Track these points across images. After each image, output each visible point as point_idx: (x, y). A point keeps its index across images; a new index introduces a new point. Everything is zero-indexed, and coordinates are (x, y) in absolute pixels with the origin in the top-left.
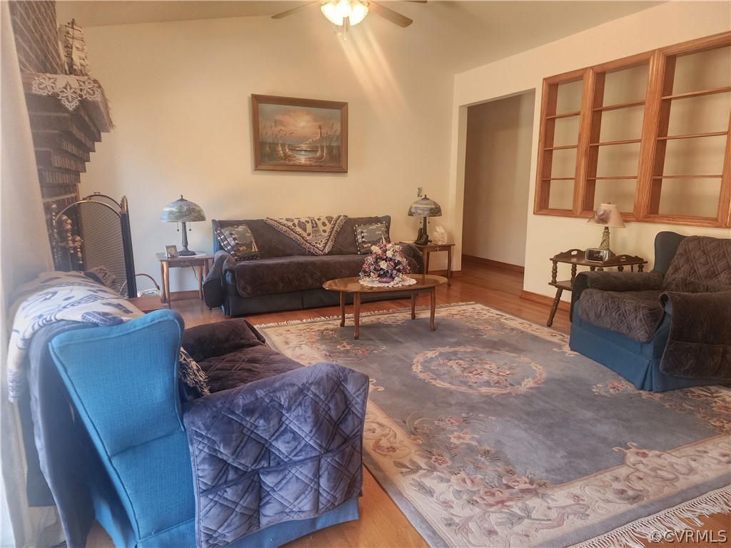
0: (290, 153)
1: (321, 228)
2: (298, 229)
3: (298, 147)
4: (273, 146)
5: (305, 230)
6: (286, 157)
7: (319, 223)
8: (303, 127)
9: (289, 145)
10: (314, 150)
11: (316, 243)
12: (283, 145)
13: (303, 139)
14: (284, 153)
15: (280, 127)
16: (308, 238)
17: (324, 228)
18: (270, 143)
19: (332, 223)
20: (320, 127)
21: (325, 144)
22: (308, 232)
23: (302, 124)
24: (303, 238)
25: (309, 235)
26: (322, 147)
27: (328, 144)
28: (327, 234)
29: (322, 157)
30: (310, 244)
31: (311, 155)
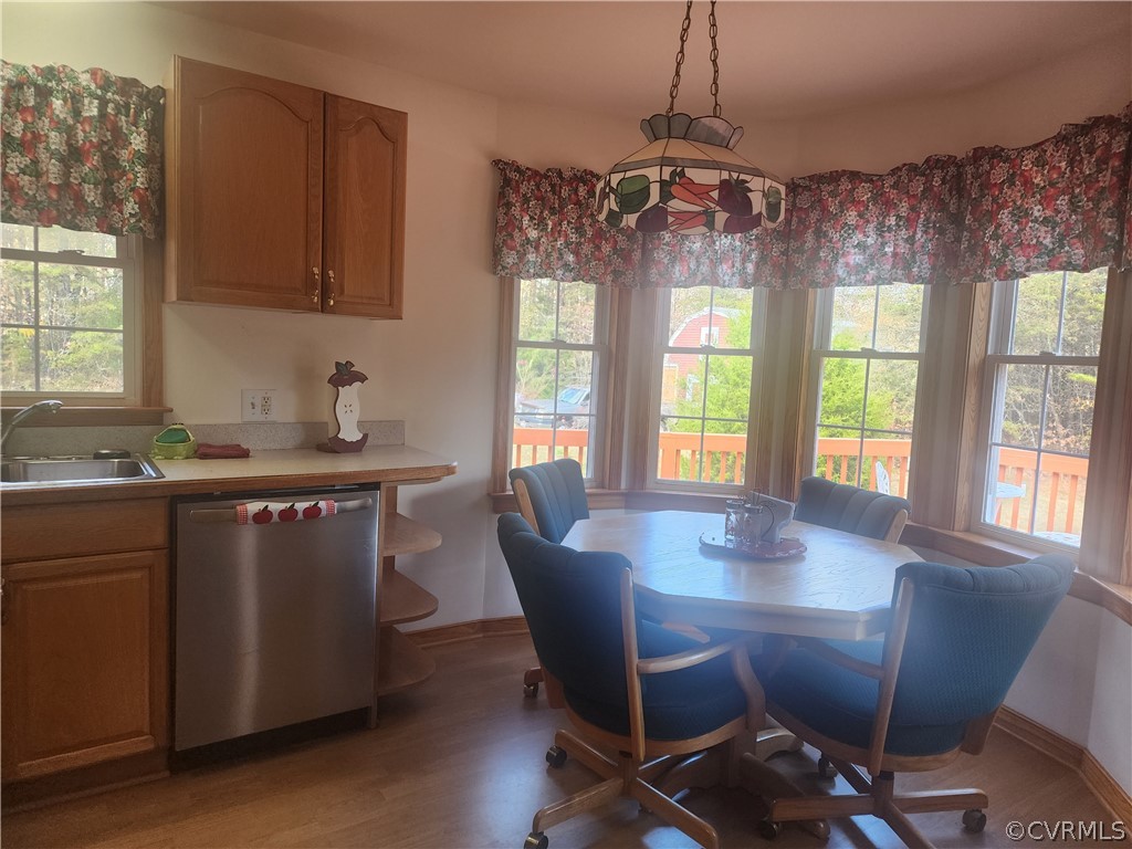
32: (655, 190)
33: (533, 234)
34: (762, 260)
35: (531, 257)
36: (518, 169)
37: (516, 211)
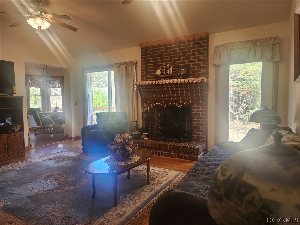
32: (42, 82)
33: (31, 82)
34: (60, 85)
35: (31, 85)
36: (28, 75)
37: (28, 80)
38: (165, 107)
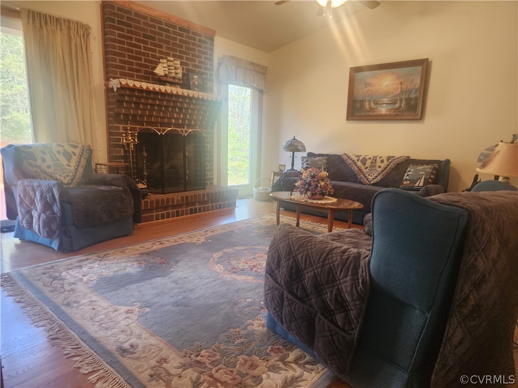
0: (374, 107)
1: (378, 164)
2: (359, 163)
3: (381, 101)
4: (362, 102)
5: (364, 164)
6: (371, 109)
7: (379, 160)
8: (387, 86)
9: (374, 101)
10: (394, 103)
11: (369, 175)
12: (369, 101)
13: (385, 95)
14: (370, 107)
15: (369, 88)
16: (364, 171)
17: (381, 164)
18: (360, 101)
19: (390, 161)
20: (401, 84)
21: (404, 97)
22: (366, 166)
23: (386, 83)
24: (360, 170)
25: (366, 168)
26: (401, 100)
27: (407, 96)
28: (380, 169)
29: (400, 107)
30: (364, 175)
31: (390, 107)
38: (161, 134)
